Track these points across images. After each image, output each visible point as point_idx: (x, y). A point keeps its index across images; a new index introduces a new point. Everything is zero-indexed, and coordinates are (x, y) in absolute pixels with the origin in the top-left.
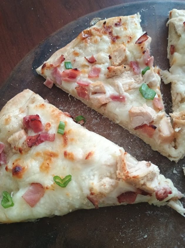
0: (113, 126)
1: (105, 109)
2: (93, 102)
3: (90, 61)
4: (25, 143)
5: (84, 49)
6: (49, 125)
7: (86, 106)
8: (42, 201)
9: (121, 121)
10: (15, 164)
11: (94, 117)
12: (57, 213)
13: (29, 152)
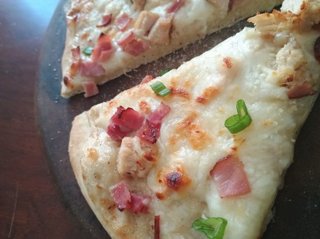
0: (205, 44)
1: (177, 33)
2: (157, 40)
3: (105, 23)
4: (143, 145)
5: (87, 25)
6: (143, 104)
7: (154, 62)
8: (249, 170)
9: (207, 23)
10: (162, 180)
11: (175, 60)
12: (285, 163)
13: (160, 150)
